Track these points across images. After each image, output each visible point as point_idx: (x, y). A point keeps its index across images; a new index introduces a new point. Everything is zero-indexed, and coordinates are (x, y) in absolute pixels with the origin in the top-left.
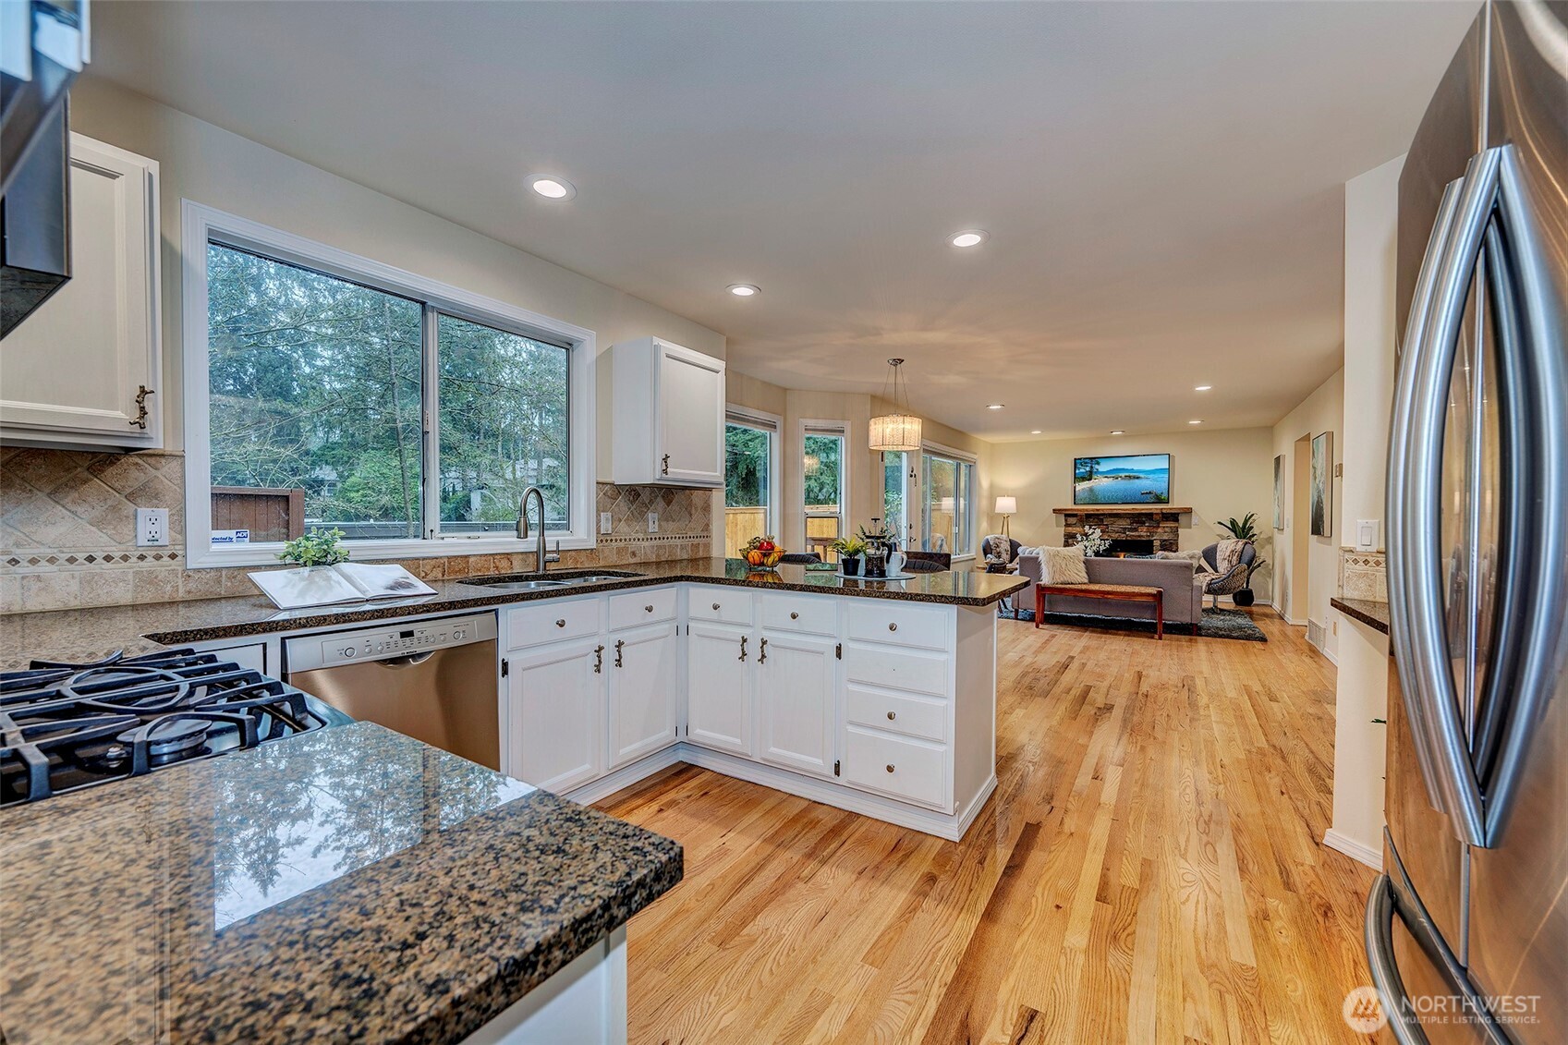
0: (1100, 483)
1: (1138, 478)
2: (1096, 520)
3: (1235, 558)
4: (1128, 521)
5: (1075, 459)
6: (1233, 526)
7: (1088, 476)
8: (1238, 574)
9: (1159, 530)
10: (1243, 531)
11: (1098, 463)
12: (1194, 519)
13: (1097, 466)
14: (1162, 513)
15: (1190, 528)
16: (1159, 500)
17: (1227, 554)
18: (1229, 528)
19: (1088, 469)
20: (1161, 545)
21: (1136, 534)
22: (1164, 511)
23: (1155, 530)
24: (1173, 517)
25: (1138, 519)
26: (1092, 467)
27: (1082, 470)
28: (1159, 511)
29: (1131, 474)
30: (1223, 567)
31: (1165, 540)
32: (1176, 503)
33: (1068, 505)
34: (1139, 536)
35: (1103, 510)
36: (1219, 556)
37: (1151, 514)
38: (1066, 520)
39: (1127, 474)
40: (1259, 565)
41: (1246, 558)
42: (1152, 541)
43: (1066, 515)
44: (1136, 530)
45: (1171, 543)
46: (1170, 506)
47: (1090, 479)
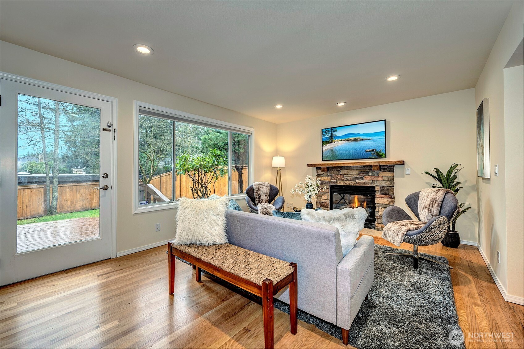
0: (338, 145)
1: (362, 140)
2: (335, 171)
3: (435, 207)
4: (357, 172)
5: (322, 129)
6: (439, 176)
7: (330, 141)
8: (435, 227)
9: (380, 179)
10: (447, 180)
11: (336, 131)
12: (407, 171)
13: (335, 133)
14: (380, 166)
15: (403, 177)
16: (378, 155)
17: (428, 203)
18: (434, 177)
19: (330, 135)
20: (381, 191)
21: (363, 181)
22: (381, 164)
23: (376, 178)
24: (390, 168)
25: (365, 170)
26: (332, 134)
27: (326, 136)
28: (377, 164)
29: (358, 137)
30: (424, 215)
31: (384, 187)
32: (391, 158)
33: (318, 161)
34: (365, 183)
35: (338, 164)
36: (421, 203)
37: (371, 166)
38: (317, 172)
39: (355, 138)
40: (464, 211)
41: (447, 209)
42: (374, 187)
43: (318, 168)
44: (362, 178)
45: (388, 189)
46: (387, 160)
47: (331, 142)
